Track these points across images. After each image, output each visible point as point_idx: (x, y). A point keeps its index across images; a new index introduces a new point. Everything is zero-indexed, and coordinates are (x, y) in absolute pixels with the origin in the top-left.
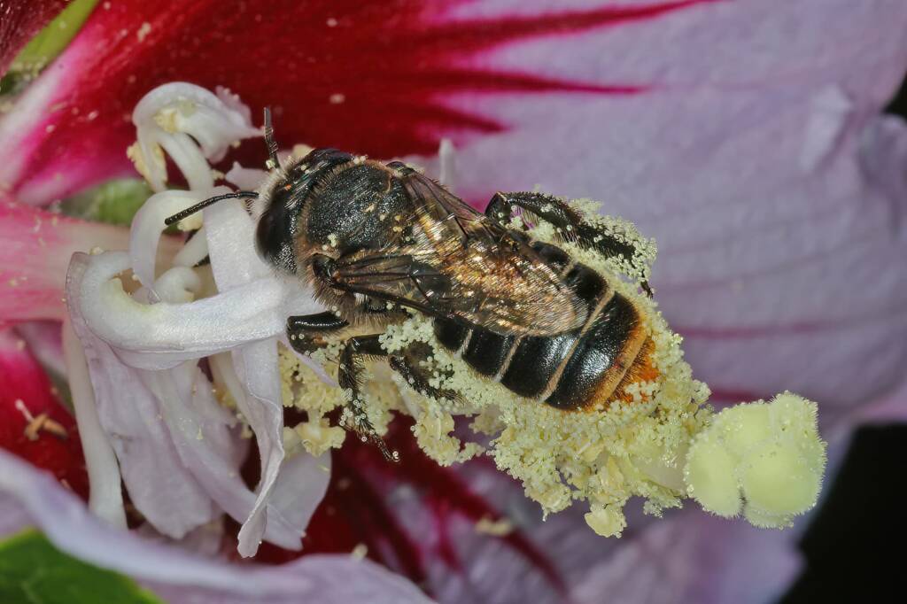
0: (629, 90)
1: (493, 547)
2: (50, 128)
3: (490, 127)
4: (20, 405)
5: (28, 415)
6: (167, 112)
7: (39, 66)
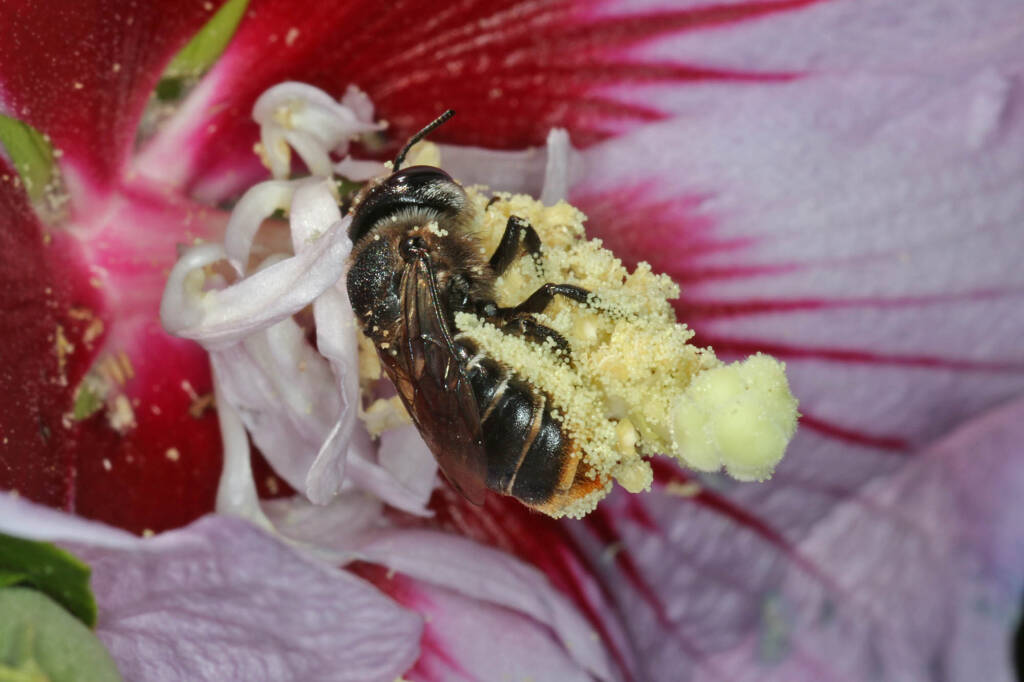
0: (784, 77)
1: (689, 508)
2: (212, 129)
3: (649, 115)
4: (186, 386)
5: (193, 395)
6: (283, 110)
7: (197, 71)
